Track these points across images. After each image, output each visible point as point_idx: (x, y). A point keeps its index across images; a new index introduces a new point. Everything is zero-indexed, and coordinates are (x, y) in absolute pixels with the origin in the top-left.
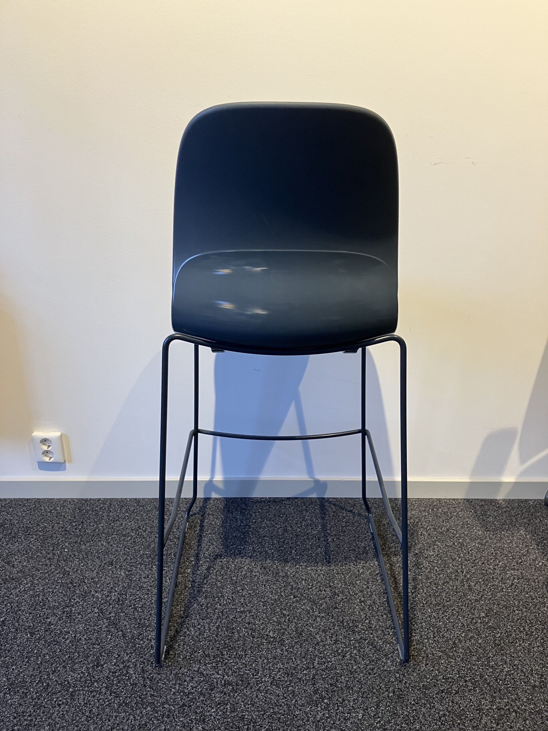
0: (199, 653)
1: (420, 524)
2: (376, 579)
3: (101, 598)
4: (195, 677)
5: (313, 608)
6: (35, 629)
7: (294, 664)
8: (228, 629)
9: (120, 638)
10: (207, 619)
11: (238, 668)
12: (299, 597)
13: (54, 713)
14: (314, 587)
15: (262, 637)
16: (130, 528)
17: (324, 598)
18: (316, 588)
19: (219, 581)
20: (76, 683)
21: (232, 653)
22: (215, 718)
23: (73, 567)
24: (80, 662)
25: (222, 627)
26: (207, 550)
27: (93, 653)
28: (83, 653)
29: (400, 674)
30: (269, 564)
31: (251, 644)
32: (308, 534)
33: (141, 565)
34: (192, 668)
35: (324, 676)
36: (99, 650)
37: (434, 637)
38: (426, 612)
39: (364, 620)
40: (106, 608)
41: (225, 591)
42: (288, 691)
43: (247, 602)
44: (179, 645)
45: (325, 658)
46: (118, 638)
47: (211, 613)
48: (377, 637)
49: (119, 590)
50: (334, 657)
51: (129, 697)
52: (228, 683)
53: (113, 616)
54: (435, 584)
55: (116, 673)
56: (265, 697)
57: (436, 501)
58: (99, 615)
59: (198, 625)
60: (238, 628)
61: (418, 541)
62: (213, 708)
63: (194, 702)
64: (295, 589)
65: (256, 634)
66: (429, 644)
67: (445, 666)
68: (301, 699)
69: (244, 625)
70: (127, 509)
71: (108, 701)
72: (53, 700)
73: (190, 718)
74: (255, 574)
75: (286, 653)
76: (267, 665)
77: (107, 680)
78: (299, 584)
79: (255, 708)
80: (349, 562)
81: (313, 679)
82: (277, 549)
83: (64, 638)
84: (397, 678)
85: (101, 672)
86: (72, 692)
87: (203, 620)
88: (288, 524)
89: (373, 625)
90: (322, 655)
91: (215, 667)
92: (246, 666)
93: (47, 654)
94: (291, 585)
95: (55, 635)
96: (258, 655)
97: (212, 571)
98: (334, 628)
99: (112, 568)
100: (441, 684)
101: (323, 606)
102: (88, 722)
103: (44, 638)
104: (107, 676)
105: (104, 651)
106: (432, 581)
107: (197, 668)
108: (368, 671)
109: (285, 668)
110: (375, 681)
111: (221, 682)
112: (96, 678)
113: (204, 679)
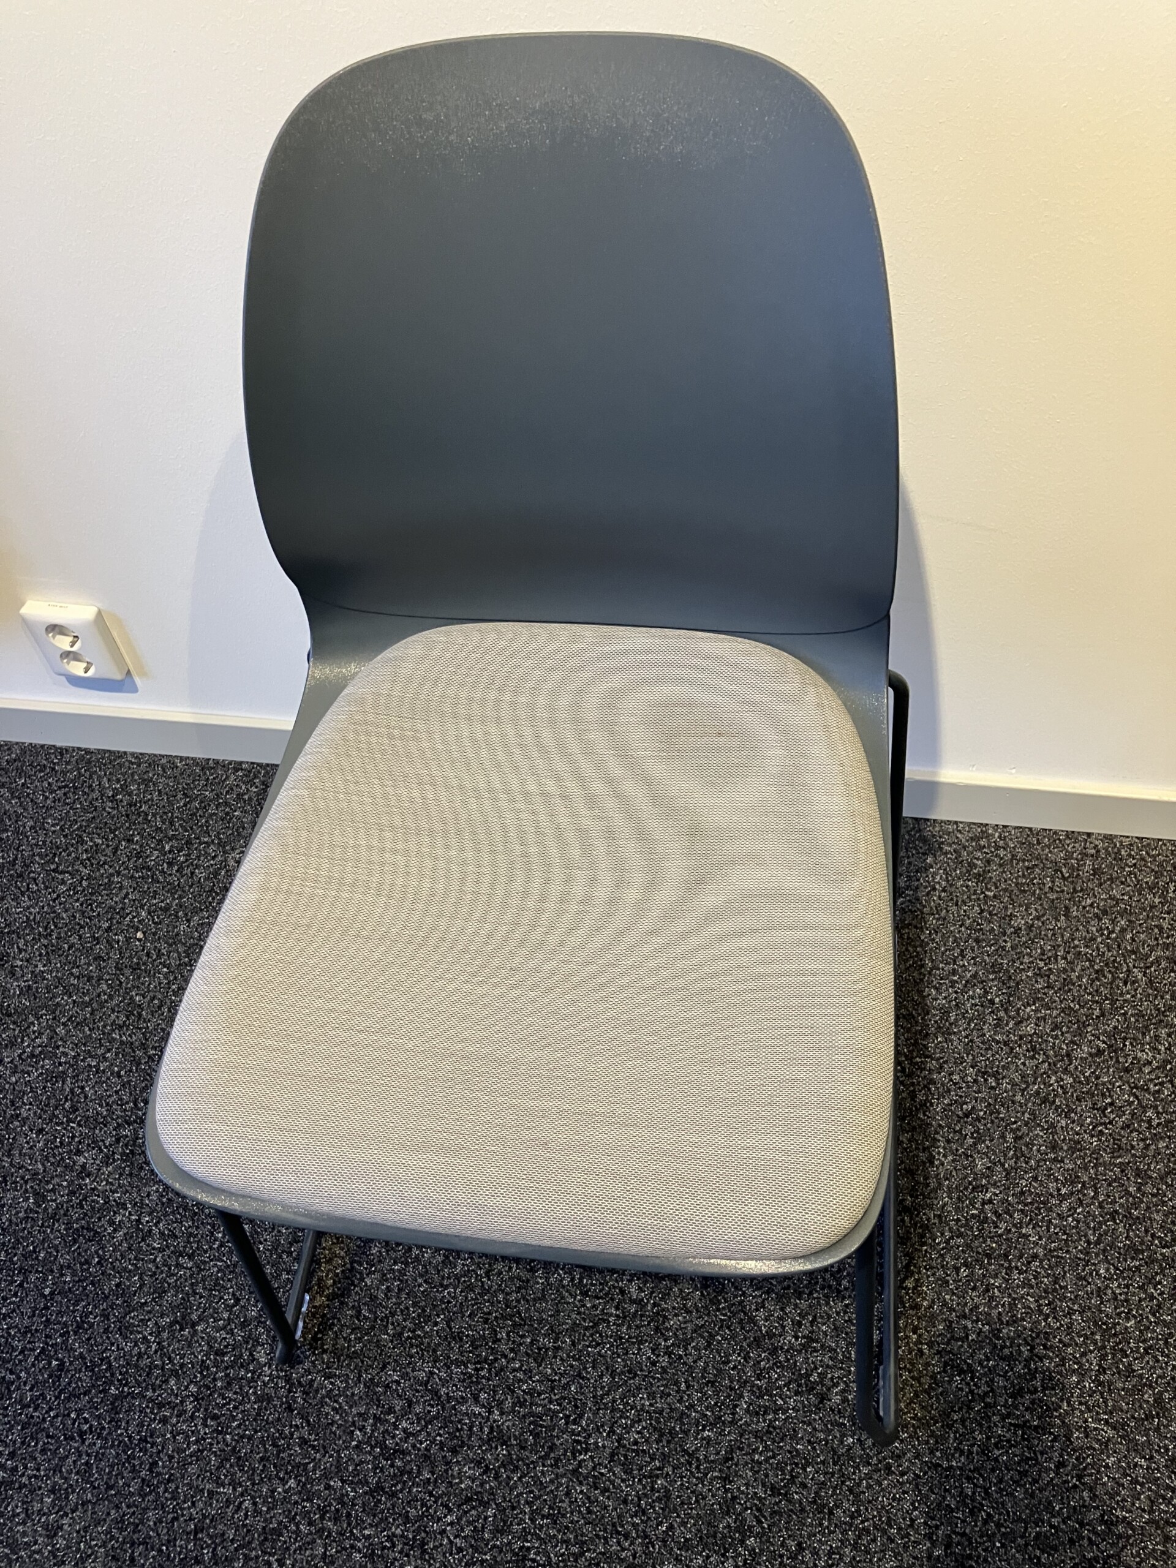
0: (436, 1324)
1: (1129, 936)
4: (418, 1402)
6: (48, 1183)
7: (680, 1401)
11: (531, 1392)
13: (67, 1457)
15: (607, 1294)
20: (127, 1372)
21: (521, 1337)
22: (451, 1542)
23: (152, 994)
24: (143, 1304)
27: (176, 1281)
28: (151, 1276)
29: (975, 1485)
31: (574, 1315)
34: (413, 1370)
35: (757, 1457)
36: (191, 1276)
37: (1102, 1370)
38: (1091, 1274)
42: (653, 1489)
44: (389, 1289)
48: (930, 1345)
50: (797, 1393)
51: (250, 1438)
52: (498, 1437)
54: (1138, 1175)
55: (224, 1354)
56: (588, 1498)
61: (1113, 1002)
62: (450, 1510)
63: (405, 1482)
66: (1081, 1396)
67: (1114, 1478)
68: (684, 1524)
71: (197, 1442)
72: (69, 1415)
73: (390, 1533)
75: (664, 1361)
76: (608, 1395)
77: (201, 1373)
79: (559, 1531)
81: (727, 1460)
83: (111, 1222)
84: (967, 1497)
85: (190, 1346)
86: (116, 1398)
89: (924, 1299)
90: (763, 1383)
91: (471, 1376)
92: (553, 1389)
93: (69, 1267)
95: (93, 1208)
96: (588, 1354)
98: (811, 1293)
100: (1090, 1539)
102: (143, 1496)
103: (65, 1215)
104: (203, 1361)
105: (203, 1280)
106: (1129, 1162)
107: (424, 1371)
108: (885, 1458)
109: (655, 1412)
110: (900, 1500)
111: (481, 1430)
112: (175, 1364)
113: (439, 1413)
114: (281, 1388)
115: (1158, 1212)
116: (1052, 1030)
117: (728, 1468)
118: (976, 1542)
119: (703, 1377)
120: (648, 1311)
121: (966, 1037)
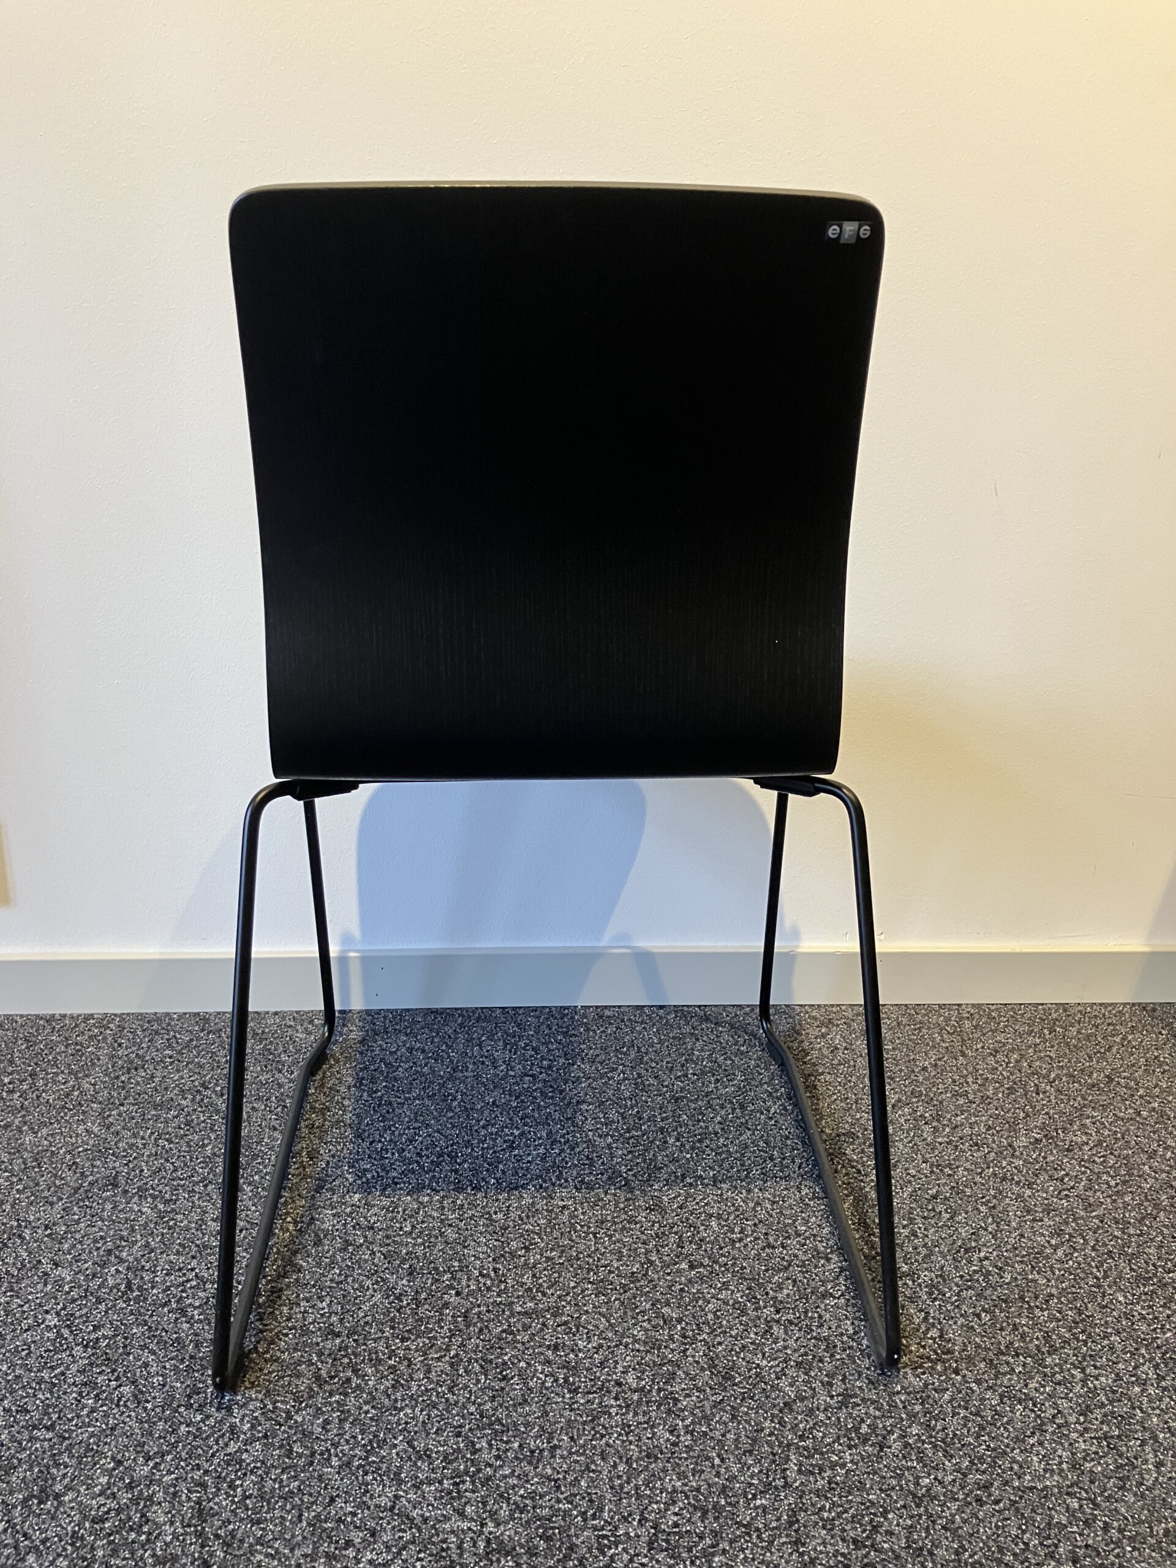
0: (395, 1446)
1: (1025, 1064)
2: (933, 1209)
3: (71, 1282)
4: (384, 1530)
5: (755, 1298)
7: (718, 1475)
8: (487, 1366)
9: (125, 1406)
10: (418, 1336)
11: (532, 1495)
12: (705, 1267)
14: (747, 1236)
15: (601, 1389)
16: (177, 1086)
17: (786, 1268)
18: (756, 1239)
19: (450, 1225)
21: (507, 1442)
25: (469, 1362)
26: (411, 1142)
27: (30, 1456)
29: (1080, 1499)
30: (602, 1174)
31: (566, 1413)
32: (707, 1094)
33: (205, 1186)
34: (372, 1497)
35: (826, 1515)
36: (52, 1448)
38: (1111, 1302)
39: (923, 1328)
40: (84, 1312)
41: (472, 1252)
43: (545, 1285)
44: (327, 1422)
45: (822, 1454)
46: (118, 1406)
47: (429, 1318)
48: (978, 1382)
49: (131, 1259)
50: (850, 1447)
53: (105, 1337)
55: (103, 1521)
57: (1056, 1011)
58: (59, 1335)
59: (390, 1358)
60: (523, 1364)
61: (1033, 1107)
64: (691, 1242)
65: (582, 1380)
69: (542, 1353)
70: (168, 1040)
74: (561, 1203)
75: (687, 1440)
76: (628, 1482)
77: (73, 1544)
78: (702, 1228)
80: (843, 1166)
81: (791, 1524)
82: (621, 1135)
84: (1075, 1511)
87: (402, 1341)
88: (647, 1070)
89: (954, 1344)
90: (809, 1443)
91: (449, 1493)
92: (558, 1488)
94: (676, 1233)
96: (594, 1447)
97: (426, 1199)
98: (832, 1356)
99: (115, 1195)
101: (785, 1292)
105: (69, 1449)
106: (1104, 1214)
107: (387, 1497)
108: (971, 1491)
109: (689, 1491)
110: (1004, 1527)
111: (474, 1546)
112: (33, 1541)
113: (414, 1537)
114: (191, 1544)
115: (1149, 1247)
116: (988, 1130)
117: (795, 1531)
118: (1104, 1551)
119: (737, 1448)
120: (653, 1396)
121: (910, 1142)
